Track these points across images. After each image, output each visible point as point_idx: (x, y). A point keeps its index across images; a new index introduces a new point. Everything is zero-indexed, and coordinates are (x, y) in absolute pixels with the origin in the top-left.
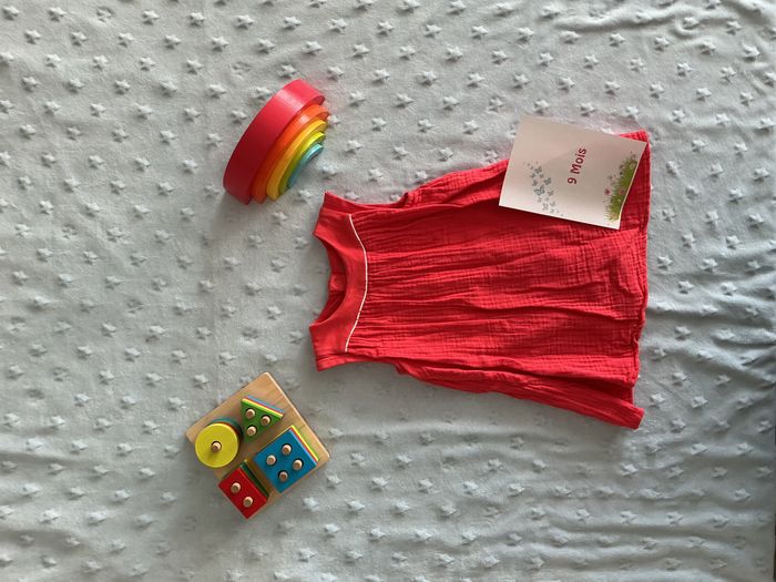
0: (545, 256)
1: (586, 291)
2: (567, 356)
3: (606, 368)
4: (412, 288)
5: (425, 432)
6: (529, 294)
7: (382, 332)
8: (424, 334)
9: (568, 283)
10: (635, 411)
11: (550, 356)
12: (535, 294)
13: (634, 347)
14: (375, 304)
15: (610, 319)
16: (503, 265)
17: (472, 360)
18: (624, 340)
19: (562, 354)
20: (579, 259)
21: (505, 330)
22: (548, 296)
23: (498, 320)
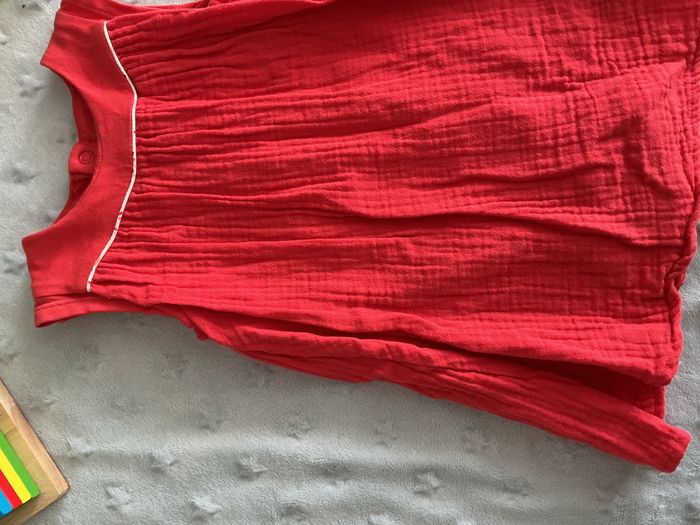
0: (492, 111)
1: (576, 184)
2: (531, 316)
3: (611, 344)
4: (225, 169)
5: (246, 455)
6: (458, 190)
7: (164, 255)
8: (247, 261)
9: (537, 167)
10: (671, 435)
11: (494, 315)
12: (469, 188)
13: (670, 302)
14: (150, 199)
15: (622, 242)
16: (407, 129)
17: (339, 317)
18: (652, 287)
19: (521, 311)
20: (561, 118)
21: (405, 260)
22: (496, 193)
23: (392, 240)
